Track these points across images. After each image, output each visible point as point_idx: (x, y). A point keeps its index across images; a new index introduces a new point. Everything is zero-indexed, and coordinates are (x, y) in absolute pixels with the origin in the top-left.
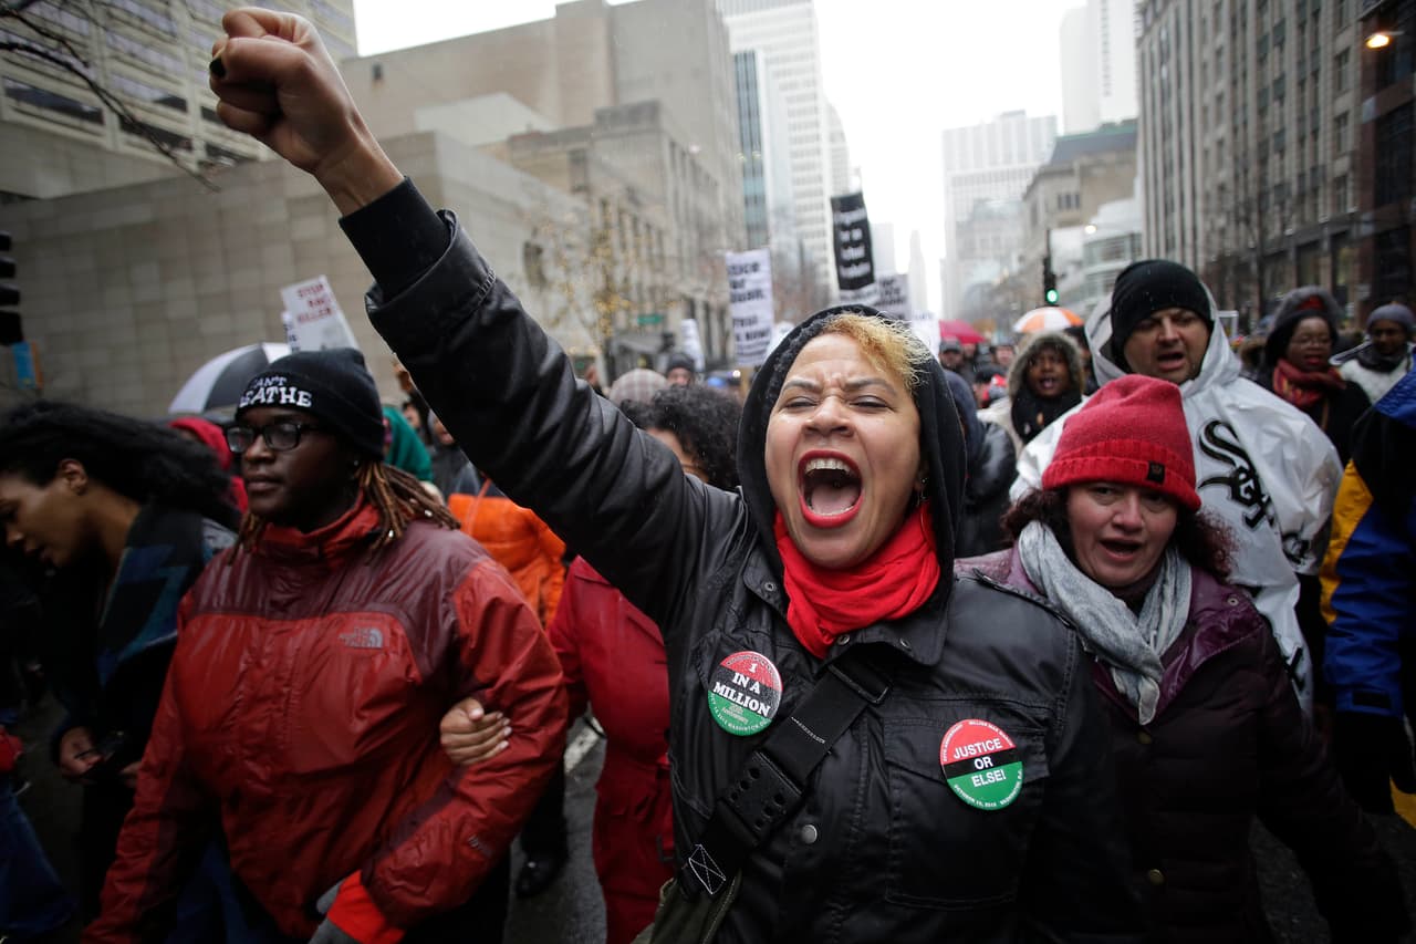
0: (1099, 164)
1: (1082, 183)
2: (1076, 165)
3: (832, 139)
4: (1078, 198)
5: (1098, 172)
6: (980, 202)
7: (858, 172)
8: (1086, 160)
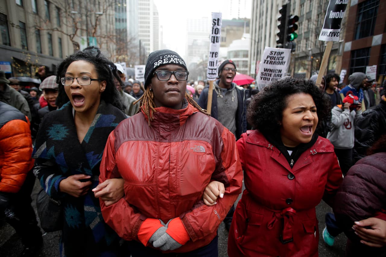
0: (232, 30)
1: (227, 34)
2: (225, 29)
3: (154, 14)
4: (225, 38)
5: (231, 32)
6: (195, 40)
7: (162, 27)
8: (228, 28)
